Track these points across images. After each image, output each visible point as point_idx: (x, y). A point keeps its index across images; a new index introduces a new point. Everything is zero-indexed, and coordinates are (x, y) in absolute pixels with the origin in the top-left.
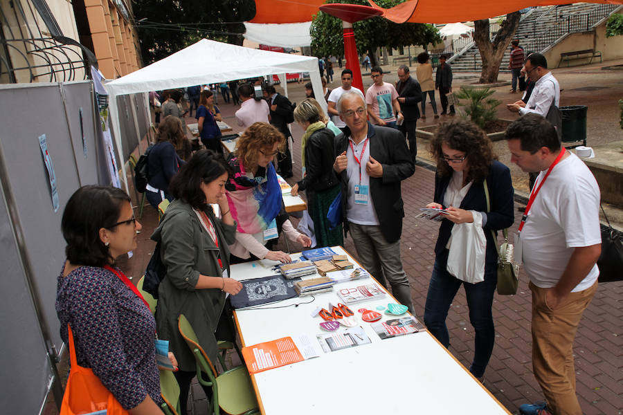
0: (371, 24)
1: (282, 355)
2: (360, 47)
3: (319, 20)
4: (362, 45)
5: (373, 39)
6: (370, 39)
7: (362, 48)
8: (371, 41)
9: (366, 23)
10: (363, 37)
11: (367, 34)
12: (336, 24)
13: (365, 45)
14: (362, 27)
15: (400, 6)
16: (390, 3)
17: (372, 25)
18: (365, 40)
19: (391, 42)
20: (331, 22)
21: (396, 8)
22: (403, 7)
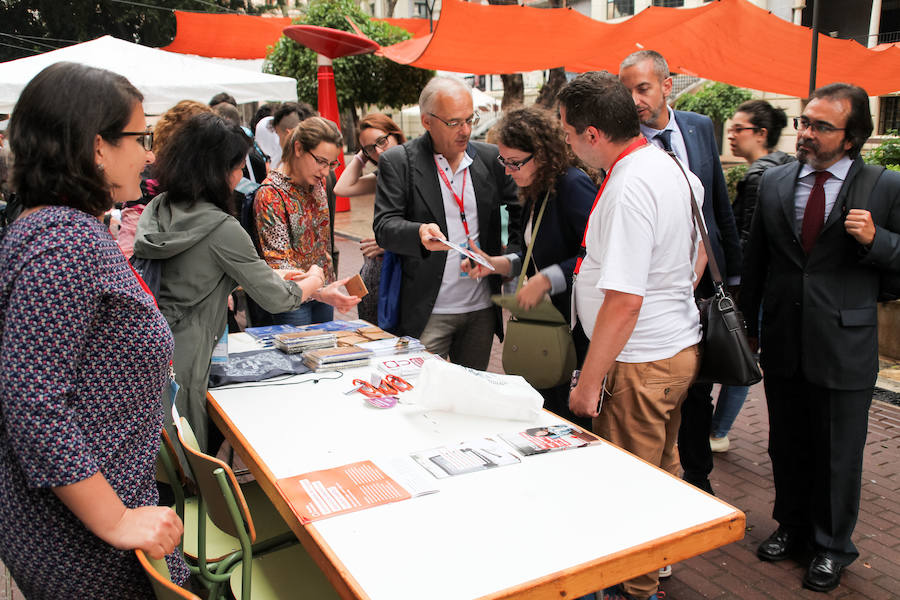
0: (357, 66)
1: (364, 490)
2: (340, 99)
3: (278, 55)
4: (343, 96)
5: (359, 90)
6: (354, 89)
7: (343, 102)
8: (356, 92)
9: (351, 64)
10: (345, 84)
11: (351, 81)
12: (305, 61)
13: (347, 97)
14: (344, 70)
15: (402, 44)
16: (388, 39)
17: (360, 70)
18: (347, 90)
19: (387, 96)
20: (296, 58)
21: (395, 46)
22: (406, 45)
